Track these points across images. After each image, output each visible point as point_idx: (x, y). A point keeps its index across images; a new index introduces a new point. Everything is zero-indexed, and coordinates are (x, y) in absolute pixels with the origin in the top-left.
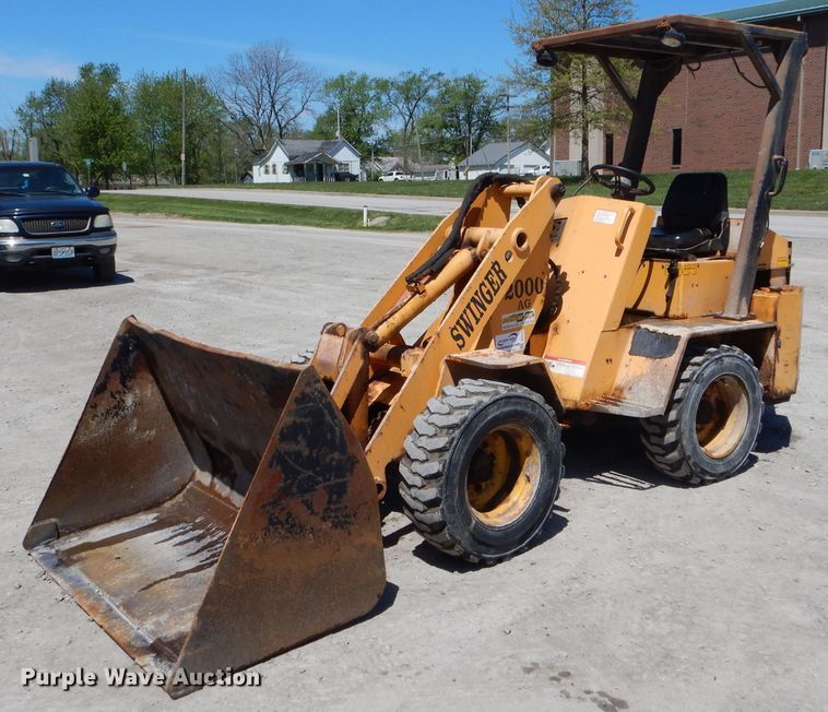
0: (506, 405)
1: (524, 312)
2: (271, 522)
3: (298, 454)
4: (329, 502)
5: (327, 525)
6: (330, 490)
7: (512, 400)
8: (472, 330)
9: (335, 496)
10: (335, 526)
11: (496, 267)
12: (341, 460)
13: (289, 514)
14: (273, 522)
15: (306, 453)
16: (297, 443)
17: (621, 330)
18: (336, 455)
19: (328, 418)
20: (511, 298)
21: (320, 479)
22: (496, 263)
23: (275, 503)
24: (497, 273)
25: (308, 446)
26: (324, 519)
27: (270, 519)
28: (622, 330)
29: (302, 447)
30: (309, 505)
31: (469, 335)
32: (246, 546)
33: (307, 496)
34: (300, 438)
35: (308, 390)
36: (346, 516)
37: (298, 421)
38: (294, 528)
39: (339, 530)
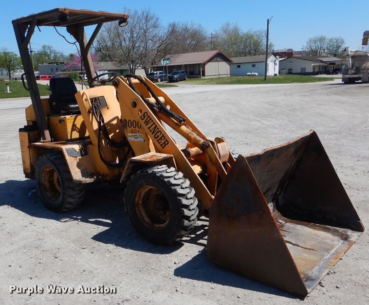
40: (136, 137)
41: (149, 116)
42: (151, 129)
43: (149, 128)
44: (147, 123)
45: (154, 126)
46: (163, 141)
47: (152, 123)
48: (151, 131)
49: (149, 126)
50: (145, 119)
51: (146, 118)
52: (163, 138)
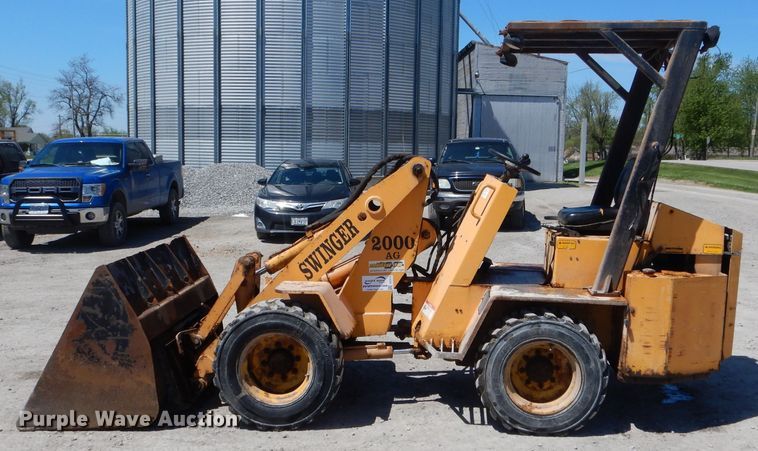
0: (274, 318)
1: (393, 261)
2: (78, 351)
3: (95, 316)
4: (117, 349)
5: (116, 363)
6: (118, 342)
7: (281, 316)
8: (321, 267)
9: (120, 347)
10: (122, 364)
11: (348, 224)
12: (123, 326)
13: (90, 350)
14: (79, 351)
15: (100, 316)
16: (94, 308)
17: (473, 287)
18: (120, 321)
19: (115, 298)
20: (379, 249)
21: (110, 333)
22: (348, 220)
23: (81, 341)
24: (349, 228)
25: (102, 311)
26: (114, 359)
27: (78, 349)
28: (475, 288)
29: (97, 311)
30: (104, 348)
31: (317, 270)
32: (63, 361)
33: (101, 342)
34: (96, 306)
35: (101, 279)
36: (129, 361)
37: (95, 296)
38: (93, 358)
39: (123, 369)
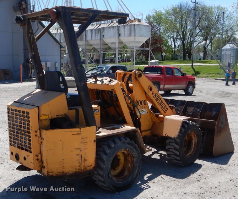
40: (143, 111)
41: (158, 95)
42: (159, 103)
43: (158, 103)
44: (157, 100)
45: (161, 101)
46: (165, 109)
47: (160, 99)
48: (159, 104)
49: (158, 101)
50: (156, 98)
51: (157, 96)
52: (165, 107)
